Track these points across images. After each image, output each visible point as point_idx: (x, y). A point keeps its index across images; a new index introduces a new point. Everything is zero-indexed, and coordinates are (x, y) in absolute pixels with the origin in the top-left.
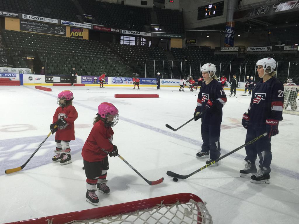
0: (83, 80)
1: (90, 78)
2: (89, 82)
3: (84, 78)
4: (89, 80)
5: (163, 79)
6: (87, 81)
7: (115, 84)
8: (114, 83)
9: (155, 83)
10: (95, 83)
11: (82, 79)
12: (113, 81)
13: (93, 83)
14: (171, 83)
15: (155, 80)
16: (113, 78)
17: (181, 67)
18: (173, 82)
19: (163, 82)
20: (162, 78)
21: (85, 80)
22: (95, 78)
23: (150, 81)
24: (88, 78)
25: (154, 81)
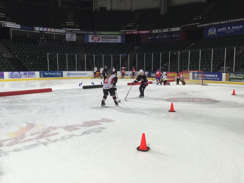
5: (68, 71)
7: (12, 79)
8: (11, 77)
14: (77, 75)
15: (58, 72)
16: (10, 73)
18: (78, 74)
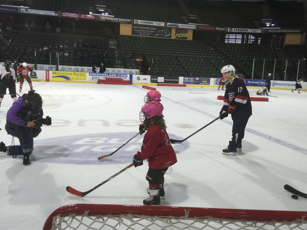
0: (185, 81)
1: (192, 79)
2: (191, 82)
3: (186, 79)
4: (191, 81)
5: (274, 80)
6: (189, 82)
8: (216, 84)
9: (263, 85)
10: (196, 84)
11: (184, 79)
12: (216, 82)
13: (194, 84)
14: (284, 85)
15: (263, 81)
17: (299, 66)
18: (286, 85)
19: (274, 84)
20: (272, 80)
21: (186, 81)
22: (197, 79)
23: (258, 82)
24: (190, 79)
25: (262, 83)
